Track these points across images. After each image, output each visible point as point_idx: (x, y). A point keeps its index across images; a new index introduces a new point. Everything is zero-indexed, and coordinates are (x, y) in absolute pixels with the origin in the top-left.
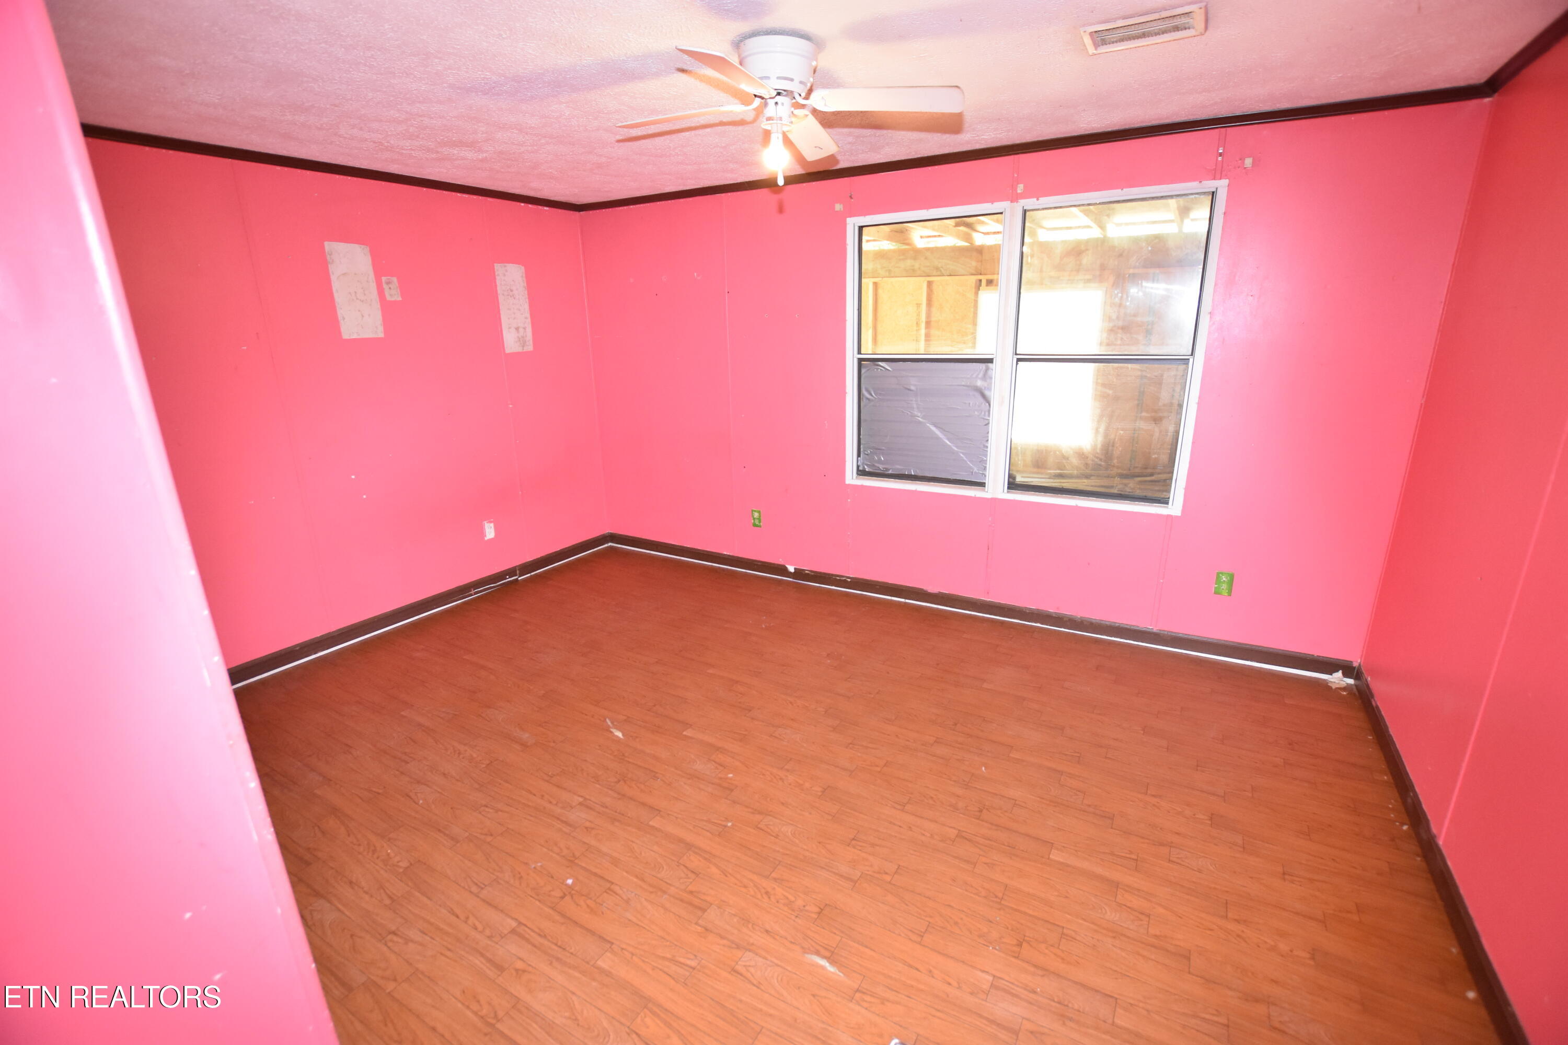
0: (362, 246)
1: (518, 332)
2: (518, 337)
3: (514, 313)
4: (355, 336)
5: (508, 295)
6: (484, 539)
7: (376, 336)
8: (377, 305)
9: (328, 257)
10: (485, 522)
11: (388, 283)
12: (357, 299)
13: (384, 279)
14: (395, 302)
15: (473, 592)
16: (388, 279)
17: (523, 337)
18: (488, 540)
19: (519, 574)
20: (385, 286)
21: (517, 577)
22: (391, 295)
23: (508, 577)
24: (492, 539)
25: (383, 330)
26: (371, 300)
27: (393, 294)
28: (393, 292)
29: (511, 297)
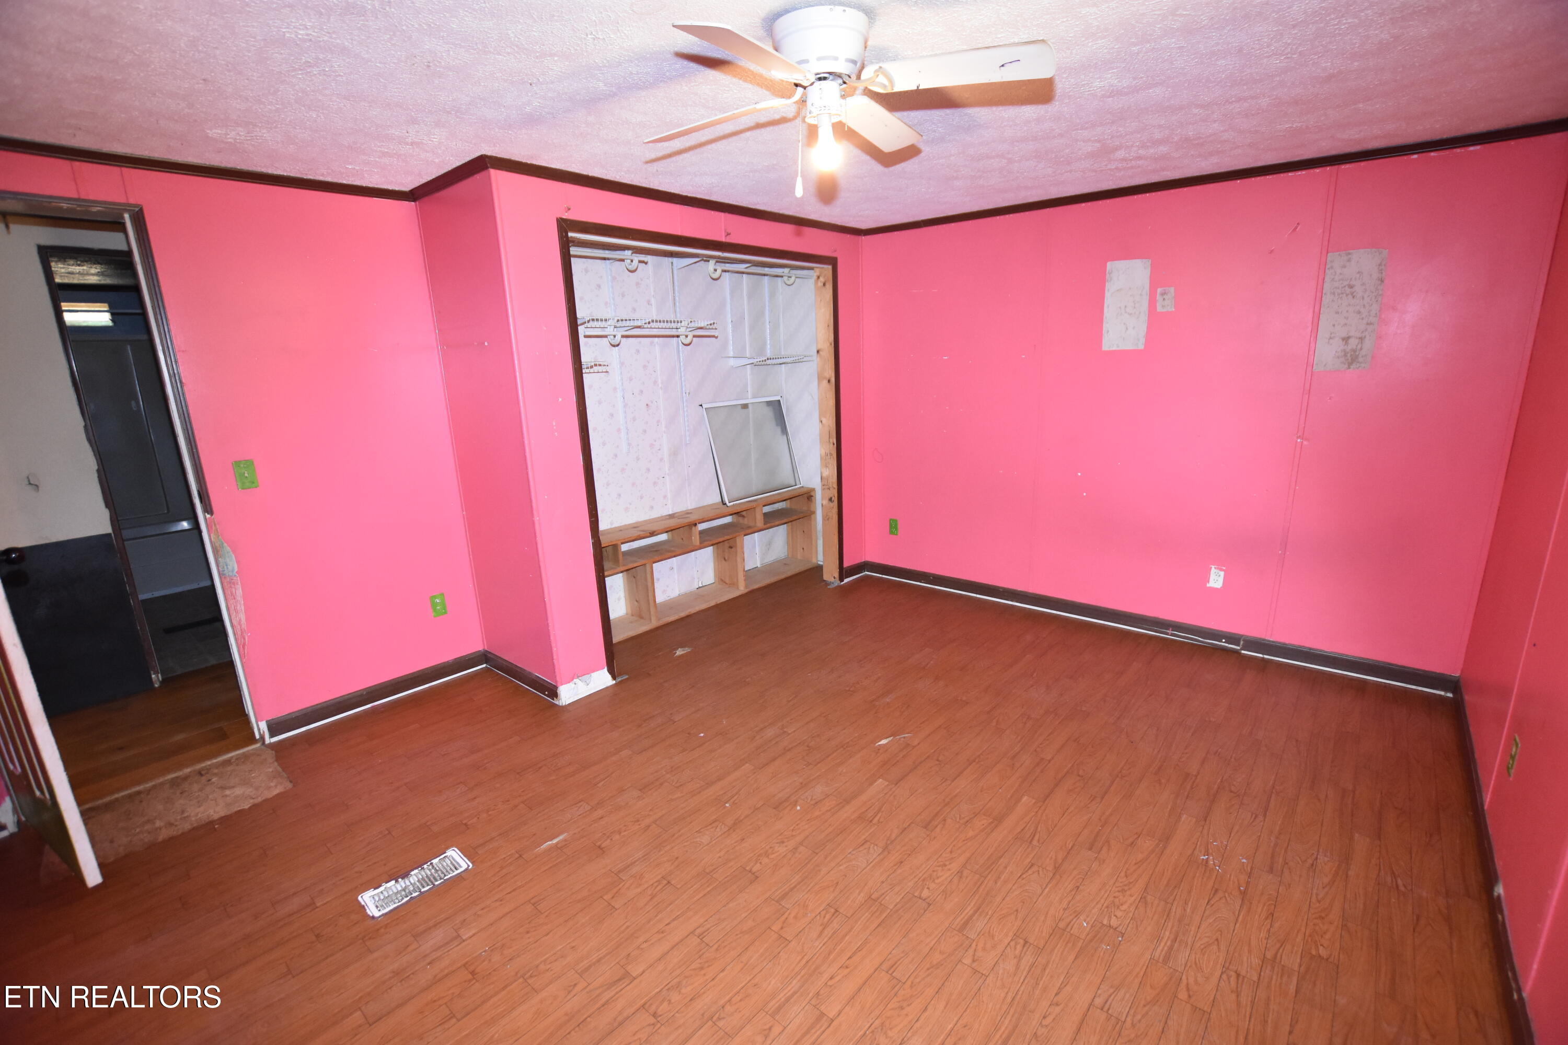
0: (1144, 260)
1: (1347, 343)
2: (1344, 351)
3: (1346, 318)
4: (1114, 348)
5: (1342, 293)
6: (1206, 584)
7: (1137, 348)
8: (1144, 318)
9: (1108, 276)
10: (1213, 567)
11: (1163, 294)
12: (1126, 312)
13: (1159, 290)
14: (1167, 313)
15: (1170, 632)
16: (1165, 290)
17: (1355, 351)
18: (1210, 587)
19: (1243, 645)
20: (1159, 297)
21: (1238, 648)
22: (1163, 306)
23: (1224, 640)
24: (1216, 589)
25: (1144, 342)
26: (1140, 313)
27: (1166, 305)
28: (1167, 302)
29: (1347, 295)
